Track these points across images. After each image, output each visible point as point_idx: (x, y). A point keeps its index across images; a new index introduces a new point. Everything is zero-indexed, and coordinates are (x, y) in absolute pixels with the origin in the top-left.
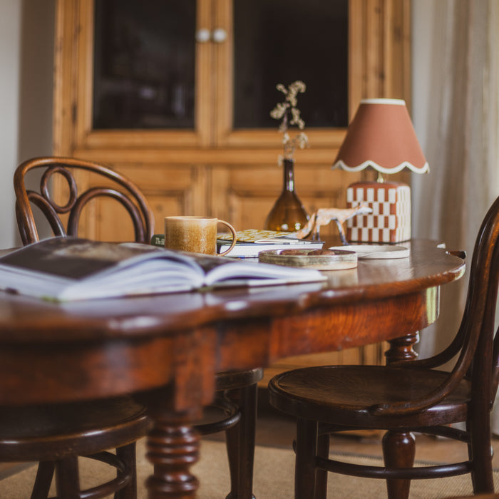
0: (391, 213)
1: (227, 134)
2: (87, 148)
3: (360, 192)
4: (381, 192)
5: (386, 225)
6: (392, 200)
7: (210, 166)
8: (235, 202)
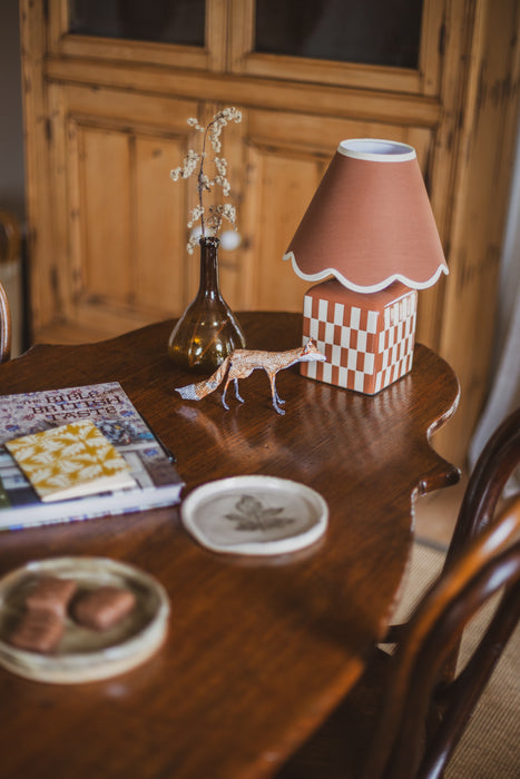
0: (369, 350)
1: (247, 56)
2: (64, 58)
3: (323, 305)
4: (356, 312)
5: (360, 366)
6: (372, 327)
7: (223, 103)
8: (255, 157)
